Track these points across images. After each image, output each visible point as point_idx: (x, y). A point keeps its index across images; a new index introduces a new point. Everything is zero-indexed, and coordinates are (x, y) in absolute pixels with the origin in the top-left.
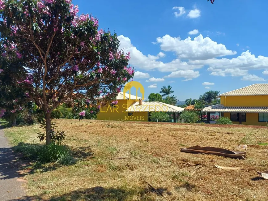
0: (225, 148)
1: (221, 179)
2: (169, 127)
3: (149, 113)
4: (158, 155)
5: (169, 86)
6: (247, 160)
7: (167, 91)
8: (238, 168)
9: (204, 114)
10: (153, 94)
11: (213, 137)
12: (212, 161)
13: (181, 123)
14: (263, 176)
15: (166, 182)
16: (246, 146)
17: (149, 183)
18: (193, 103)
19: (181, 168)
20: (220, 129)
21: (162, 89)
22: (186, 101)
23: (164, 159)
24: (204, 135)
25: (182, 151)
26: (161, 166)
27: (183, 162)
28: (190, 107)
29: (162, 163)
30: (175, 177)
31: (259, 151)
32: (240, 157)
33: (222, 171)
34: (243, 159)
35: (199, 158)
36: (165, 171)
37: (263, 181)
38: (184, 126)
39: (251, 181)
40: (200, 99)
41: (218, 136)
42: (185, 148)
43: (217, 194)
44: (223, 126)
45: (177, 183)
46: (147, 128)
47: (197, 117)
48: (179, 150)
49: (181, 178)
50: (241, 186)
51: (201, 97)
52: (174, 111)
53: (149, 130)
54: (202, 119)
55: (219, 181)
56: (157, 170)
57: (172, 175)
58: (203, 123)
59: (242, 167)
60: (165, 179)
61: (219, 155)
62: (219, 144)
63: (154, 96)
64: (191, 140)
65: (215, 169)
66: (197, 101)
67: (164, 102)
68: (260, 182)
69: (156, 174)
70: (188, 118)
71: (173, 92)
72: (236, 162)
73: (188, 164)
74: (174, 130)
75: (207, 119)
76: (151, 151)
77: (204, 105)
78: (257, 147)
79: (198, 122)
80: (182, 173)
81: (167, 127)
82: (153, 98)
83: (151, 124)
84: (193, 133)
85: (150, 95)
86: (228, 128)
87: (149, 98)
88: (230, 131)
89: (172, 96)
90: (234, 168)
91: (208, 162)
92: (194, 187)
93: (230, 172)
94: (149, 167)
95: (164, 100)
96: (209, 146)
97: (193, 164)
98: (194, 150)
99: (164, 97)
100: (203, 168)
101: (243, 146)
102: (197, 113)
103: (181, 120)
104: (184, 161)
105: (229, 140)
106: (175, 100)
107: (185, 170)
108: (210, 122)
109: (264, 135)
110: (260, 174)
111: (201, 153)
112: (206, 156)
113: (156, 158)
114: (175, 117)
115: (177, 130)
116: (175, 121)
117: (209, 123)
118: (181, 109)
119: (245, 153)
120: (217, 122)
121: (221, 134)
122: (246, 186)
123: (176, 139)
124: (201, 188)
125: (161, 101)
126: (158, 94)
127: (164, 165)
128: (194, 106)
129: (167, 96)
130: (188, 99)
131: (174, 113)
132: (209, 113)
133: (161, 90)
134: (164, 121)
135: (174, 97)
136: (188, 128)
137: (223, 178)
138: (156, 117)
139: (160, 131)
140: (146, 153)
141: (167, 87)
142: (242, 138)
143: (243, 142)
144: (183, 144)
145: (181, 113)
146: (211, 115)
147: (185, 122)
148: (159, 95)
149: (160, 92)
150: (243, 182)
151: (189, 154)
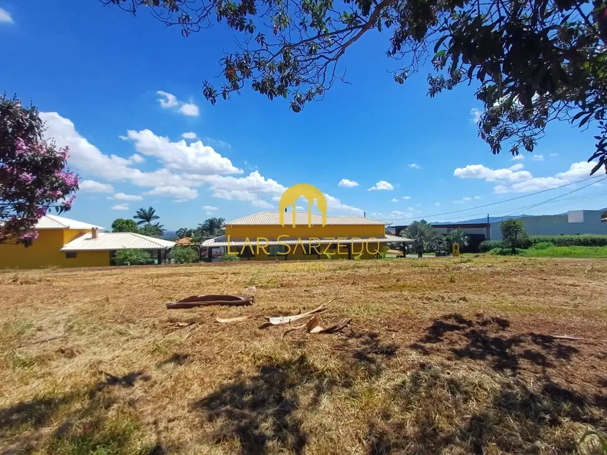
0: (229, 294)
1: (225, 336)
2: (150, 273)
3: (112, 253)
4: (127, 321)
5: (151, 209)
6: (255, 305)
7: (147, 216)
8: (245, 318)
9: (204, 249)
10: (122, 220)
11: (214, 281)
12: (212, 315)
13: (170, 265)
14: (271, 322)
15: (140, 362)
16: (254, 287)
17: (108, 372)
18: (188, 234)
19: (166, 334)
20: (225, 269)
21: (138, 212)
22: (177, 232)
23: (138, 326)
24: (203, 279)
25: (170, 307)
26: (133, 338)
27: (171, 324)
28: (185, 241)
29: (133, 332)
30: (156, 349)
31: (268, 291)
32: (247, 303)
33: (226, 326)
34: (251, 305)
35: (196, 313)
36: (140, 344)
37: (271, 328)
38: (175, 268)
39: (258, 330)
40: (199, 228)
41: (221, 278)
42: (174, 303)
43: (219, 357)
44: (228, 265)
45: (161, 358)
46: (108, 277)
47: (194, 255)
48: (164, 306)
49: (167, 349)
50: (247, 339)
51: (200, 226)
52: (159, 247)
53: (113, 280)
54: (201, 256)
55: (222, 340)
56: (125, 346)
57: (151, 348)
58: (202, 263)
59: (250, 315)
60: (139, 357)
61: (222, 304)
62: (222, 290)
63: (123, 223)
64: (184, 289)
65: (217, 324)
66: (195, 232)
67: (141, 234)
68: (268, 330)
69: (123, 354)
70: (180, 256)
71: (157, 217)
72: (244, 310)
73: (178, 326)
74: (158, 276)
75: (208, 256)
76: (114, 317)
77: (204, 237)
78: (266, 287)
79: (196, 261)
80: (169, 341)
81: (146, 273)
82: (120, 227)
83: (116, 271)
84: (187, 278)
85: (115, 222)
86: (234, 267)
87: (114, 226)
88: (237, 271)
89: (156, 224)
90: (240, 319)
91: (207, 317)
92: (185, 357)
93: (235, 324)
94: (109, 344)
95: (141, 229)
96: (210, 294)
97: (186, 324)
98: (188, 304)
99: (142, 226)
100: (201, 327)
101: (250, 288)
102: (194, 248)
103: (169, 259)
104: (171, 322)
105: (236, 282)
106: (160, 231)
107: (174, 336)
108: (213, 260)
109: (273, 272)
110: (268, 320)
111: (199, 306)
112: (205, 308)
113: (122, 327)
114: (160, 256)
115: (163, 276)
116: (159, 263)
117: (211, 261)
118: (170, 244)
119: (253, 297)
120: (221, 260)
121: (225, 276)
122: (252, 339)
123: (160, 291)
124: (198, 355)
125: (136, 232)
126: (131, 220)
127: (138, 335)
128: (190, 239)
129: (147, 223)
130: (182, 229)
131: (159, 251)
132: (211, 248)
133: (136, 214)
134: (141, 264)
135: (159, 225)
136: (181, 272)
137: (226, 335)
138: (126, 258)
139: (133, 280)
140: (104, 322)
141: (147, 210)
142: (250, 278)
143: (251, 283)
144: (171, 296)
145: (170, 249)
146: (213, 250)
147: (176, 262)
148: (132, 223)
149: (135, 217)
150: (250, 333)
151: (180, 310)
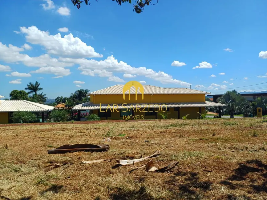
0: (92, 144)
1: (88, 173)
2: (36, 128)
3: (10, 114)
4: (21, 162)
5: (37, 83)
6: (109, 151)
7: (34, 88)
8: (102, 160)
9: (75, 111)
10: (17, 91)
11: (82, 134)
12: (79, 158)
13: (50, 123)
14: (120, 163)
15: (29, 191)
16: (109, 139)
17: (7, 197)
18: (63, 100)
19: (47, 171)
20: (89, 125)
21: (28, 85)
22: (56, 99)
23: (28, 165)
24: (73, 133)
25: (50, 152)
26: (24, 174)
27: (50, 164)
28: (61, 106)
29: (25, 170)
30: (40, 182)
31: (119, 142)
32: (104, 150)
33: (89, 166)
34: (107, 151)
35: (67, 157)
36: (29, 178)
37: (120, 168)
38: (54, 125)
39: (111, 170)
40: (71, 97)
41: (87, 132)
42: (53, 149)
43: (83, 188)
44: (92, 123)
45: (43, 188)
46: (7, 131)
47: (67, 115)
48: (46, 152)
49: (47, 182)
50: (103, 175)
51: (72, 96)
52: (43, 110)
53: (10, 133)
54: (73, 116)
55: (86, 176)
56: (19, 179)
57: (37, 180)
58: (73, 121)
59: (106, 158)
60: (28, 188)
61: (87, 151)
62: (87, 140)
63: (18, 93)
64: (60, 139)
65: (82, 164)
66: (68, 99)
67: (30, 101)
68: (118, 169)
69: (17, 185)
70: (58, 116)
71: (41, 89)
72: (101, 155)
73: (56, 165)
74: (42, 131)
75: (78, 117)
76: (11, 159)
77: (75, 103)
78: (118, 139)
79: (69, 120)
80: (49, 176)
81: (34, 128)
82: (16, 95)
83: (12, 127)
84: (62, 132)
85: (12, 92)
86: (96, 124)
87: (11, 95)
88: (98, 127)
89: (41, 94)
90: (99, 161)
91: (76, 159)
92: (60, 187)
93: (96, 165)
94: (8, 178)
95: (30, 97)
96: (78, 143)
97: (61, 165)
98: (62, 150)
99: (31, 95)
100: (71, 166)
101: (107, 139)
102: (68, 111)
103: (50, 119)
104: (51, 162)
105: (96, 135)
106: (44, 98)
107: (52, 173)
108: (81, 119)
109: (123, 127)
110: (119, 162)
111: (70, 152)
112: (75, 153)
113: (17, 166)
114: (43, 116)
115: (46, 130)
116: (43, 121)
117: (79, 120)
118: (51, 108)
119: (108, 145)
120: (87, 119)
121: (89, 130)
122: (107, 175)
123: (43, 141)
124: (69, 186)
125: (27, 99)
126: (23, 91)
127: (28, 172)
128: (65, 104)
129: (34, 93)
130: (59, 97)
131: (43, 113)
132: (79, 111)
133: (27, 87)
134: (30, 122)
135: (43, 94)
136: (58, 127)
137: (89, 172)
138: (20, 118)
139: (24, 133)
140: (4, 162)
141: (34, 84)
142: (107, 132)
143: (108, 135)
144: (51, 145)
145: (50, 111)
146: (81, 112)
147: (55, 121)
148: (24, 93)
149: (26, 89)
150: (106, 172)
151: (57, 155)
